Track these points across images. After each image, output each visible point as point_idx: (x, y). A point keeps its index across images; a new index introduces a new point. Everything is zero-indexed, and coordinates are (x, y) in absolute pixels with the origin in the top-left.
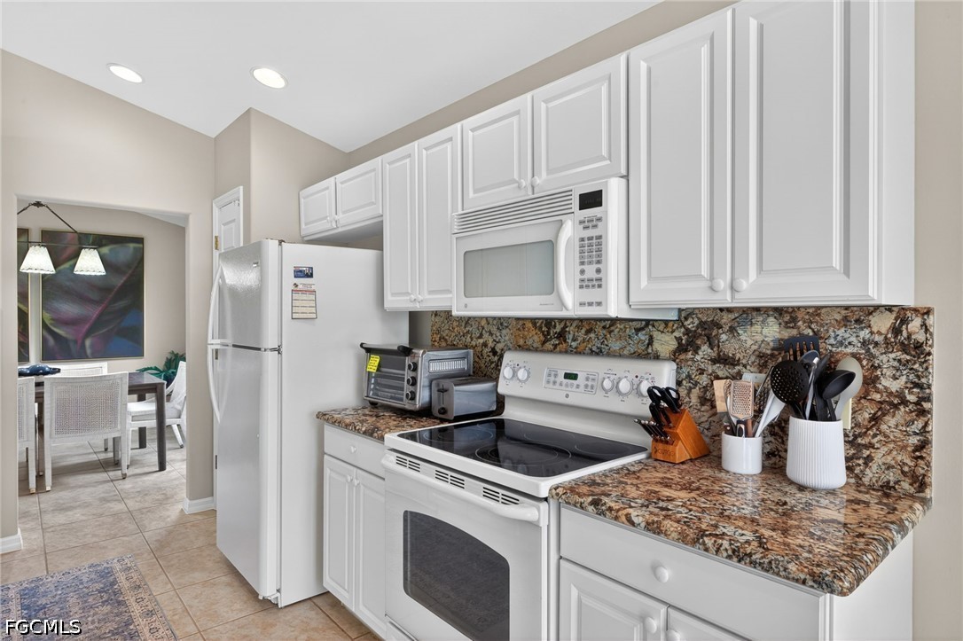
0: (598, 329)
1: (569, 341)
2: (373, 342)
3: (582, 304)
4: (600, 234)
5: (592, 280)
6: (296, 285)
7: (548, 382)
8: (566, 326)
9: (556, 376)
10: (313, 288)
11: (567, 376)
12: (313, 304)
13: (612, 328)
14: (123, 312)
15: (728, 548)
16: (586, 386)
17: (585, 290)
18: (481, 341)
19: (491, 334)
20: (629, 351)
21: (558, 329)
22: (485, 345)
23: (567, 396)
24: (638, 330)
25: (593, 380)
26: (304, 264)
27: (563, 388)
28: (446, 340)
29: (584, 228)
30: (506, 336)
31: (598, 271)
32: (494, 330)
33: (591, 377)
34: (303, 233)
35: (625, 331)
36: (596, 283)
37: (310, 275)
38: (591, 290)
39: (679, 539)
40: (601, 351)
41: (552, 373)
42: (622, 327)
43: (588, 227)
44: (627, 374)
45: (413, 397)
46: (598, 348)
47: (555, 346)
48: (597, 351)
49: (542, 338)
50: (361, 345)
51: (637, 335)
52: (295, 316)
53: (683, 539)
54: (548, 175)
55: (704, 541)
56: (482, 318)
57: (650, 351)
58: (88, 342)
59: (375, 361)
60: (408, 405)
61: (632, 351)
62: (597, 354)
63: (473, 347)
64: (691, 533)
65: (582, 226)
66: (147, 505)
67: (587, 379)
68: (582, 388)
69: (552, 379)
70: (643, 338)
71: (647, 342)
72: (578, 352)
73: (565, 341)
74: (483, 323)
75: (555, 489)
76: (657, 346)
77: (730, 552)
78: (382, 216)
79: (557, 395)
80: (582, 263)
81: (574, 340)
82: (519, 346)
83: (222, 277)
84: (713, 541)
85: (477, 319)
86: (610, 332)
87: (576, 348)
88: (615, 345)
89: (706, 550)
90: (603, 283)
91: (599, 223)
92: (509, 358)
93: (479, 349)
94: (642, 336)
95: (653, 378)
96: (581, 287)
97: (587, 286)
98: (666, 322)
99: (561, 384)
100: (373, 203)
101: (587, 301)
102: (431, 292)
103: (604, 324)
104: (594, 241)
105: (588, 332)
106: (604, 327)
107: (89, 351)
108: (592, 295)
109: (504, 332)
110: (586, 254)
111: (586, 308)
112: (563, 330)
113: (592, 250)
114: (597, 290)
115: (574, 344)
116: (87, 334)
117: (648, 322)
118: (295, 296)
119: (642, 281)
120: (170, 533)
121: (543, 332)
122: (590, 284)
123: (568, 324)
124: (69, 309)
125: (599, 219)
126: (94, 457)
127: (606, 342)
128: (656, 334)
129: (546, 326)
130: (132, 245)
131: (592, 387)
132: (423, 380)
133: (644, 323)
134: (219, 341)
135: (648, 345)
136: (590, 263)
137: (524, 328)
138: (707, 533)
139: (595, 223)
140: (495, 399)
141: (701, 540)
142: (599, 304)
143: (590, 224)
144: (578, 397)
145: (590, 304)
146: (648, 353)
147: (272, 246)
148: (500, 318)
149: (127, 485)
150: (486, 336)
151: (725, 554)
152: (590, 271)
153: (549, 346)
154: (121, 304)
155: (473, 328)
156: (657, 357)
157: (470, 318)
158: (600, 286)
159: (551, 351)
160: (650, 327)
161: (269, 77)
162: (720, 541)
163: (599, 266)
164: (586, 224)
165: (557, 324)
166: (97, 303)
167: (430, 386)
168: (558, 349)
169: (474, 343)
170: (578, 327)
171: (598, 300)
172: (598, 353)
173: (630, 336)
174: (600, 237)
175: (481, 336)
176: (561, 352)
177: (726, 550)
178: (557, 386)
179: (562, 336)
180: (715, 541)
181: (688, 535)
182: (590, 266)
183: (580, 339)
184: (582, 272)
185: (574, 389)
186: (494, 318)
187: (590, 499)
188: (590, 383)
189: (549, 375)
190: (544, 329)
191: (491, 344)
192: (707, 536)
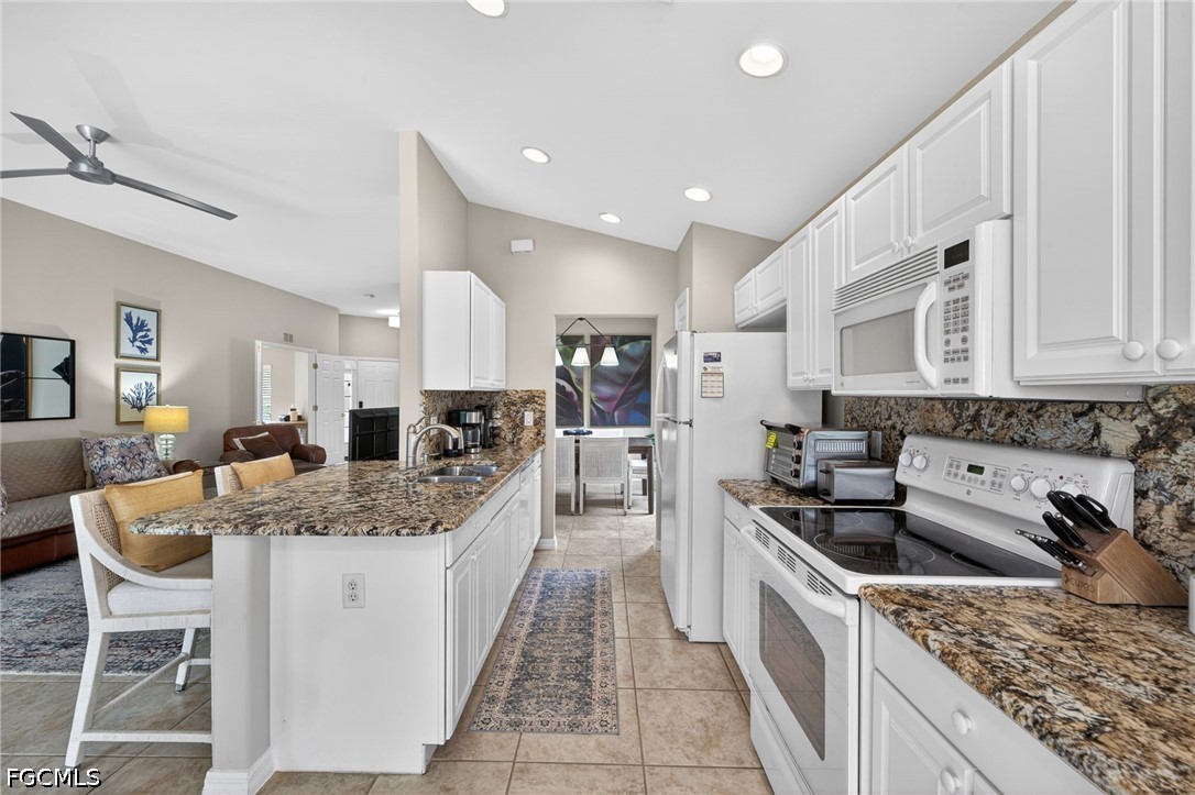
0: (1022, 412)
1: (985, 426)
2: (772, 421)
3: (947, 381)
4: (965, 295)
5: (958, 352)
6: (705, 369)
7: (949, 474)
8: (981, 409)
9: (958, 467)
10: (721, 370)
11: (972, 468)
12: (721, 384)
13: (1041, 412)
14: (637, 392)
15: (1029, 715)
16: (993, 483)
17: (949, 364)
18: (890, 423)
19: (899, 415)
20: (1065, 442)
21: (972, 411)
22: (893, 427)
23: (969, 493)
24: (1077, 416)
25: (1002, 476)
26: (712, 351)
27: (965, 482)
28: (857, 422)
29: (950, 289)
30: (914, 420)
31: (964, 340)
32: (902, 410)
33: (1000, 472)
34: (737, 322)
35: (1058, 417)
36: (962, 355)
37: (719, 360)
38: (956, 364)
39: (973, 683)
40: (1025, 442)
41: (954, 464)
42: (1054, 410)
43: (953, 288)
44: (1047, 473)
45: (797, 474)
46: (1021, 437)
47: (969, 431)
48: (1021, 440)
49: (954, 422)
50: (762, 422)
51: (1076, 421)
52: (704, 395)
53: (978, 683)
54: (924, 231)
55: (1000, 697)
56: (890, 398)
57: (1095, 444)
58: (616, 414)
59: (773, 437)
60: (795, 483)
61: (1069, 444)
62: (1020, 445)
63: (882, 429)
64: (989, 680)
65: (947, 288)
66: (633, 537)
67: (995, 474)
68: (988, 486)
69: (954, 470)
70: (1085, 426)
71: (1091, 431)
72: (995, 441)
73: (980, 426)
74: (892, 402)
75: (865, 588)
76: (1105, 437)
77: (1030, 722)
78: (785, 300)
79: (957, 490)
80: (947, 332)
81: (991, 425)
82: (928, 430)
83: (665, 363)
84: (1012, 700)
85: (887, 399)
86: (1038, 417)
87: (993, 435)
88: (1046, 435)
89: (1003, 708)
90: (970, 354)
91: (966, 282)
92: (910, 442)
93: (888, 432)
94: (1084, 423)
95: (1086, 482)
96: (946, 361)
97: (953, 360)
98: (1122, 406)
99: (963, 478)
100: (780, 288)
101: (952, 378)
102: (822, 371)
103: (1029, 406)
104: (960, 304)
105: (1009, 415)
106: (1030, 411)
107: (616, 420)
108: (958, 369)
109: (912, 413)
110: (952, 320)
111: (952, 385)
112: (978, 412)
113: (959, 315)
114: (963, 363)
115: (991, 431)
116: (615, 409)
117: (1092, 406)
118: (704, 378)
119: (1029, 350)
120: (639, 561)
121: (954, 415)
122: (956, 356)
123: (984, 405)
124: (606, 390)
125: (966, 277)
126: (613, 497)
127: (1032, 430)
128: (1105, 422)
129: (958, 407)
130: (644, 342)
131: (1000, 486)
132: (809, 458)
133: (1087, 405)
134: (662, 415)
135: (1093, 436)
136: (956, 331)
137: (933, 410)
138: (1012, 687)
139: (960, 282)
140: (893, 487)
141: (997, 694)
142: (965, 380)
143: (956, 284)
144: (982, 496)
145: (956, 381)
146: (1093, 448)
147: (685, 336)
148: (908, 398)
149: (625, 520)
150: (894, 417)
151: (1024, 723)
152: (956, 343)
153: (960, 432)
154: (636, 386)
155: (882, 409)
156: (1106, 454)
157: (879, 398)
158: (966, 359)
159: (964, 439)
160: (1097, 411)
161: (698, 194)
162: (1022, 703)
163: (965, 334)
164: (952, 285)
165: (971, 405)
166: (621, 385)
167: (816, 466)
168: (971, 436)
169: (882, 425)
170: (995, 409)
171: (965, 377)
172: (1021, 443)
173: (1065, 424)
174: (966, 299)
175: (889, 418)
176: (974, 440)
177: (1026, 717)
178: (958, 480)
179: (976, 419)
180: (1015, 701)
181: (984, 682)
182: (956, 335)
183: (999, 424)
184: (947, 342)
185: (978, 485)
186: (903, 398)
187: (894, 607)
188: (998, 480)
189: (951, 466)
190: (956, 411)
191: (899, 427)
192: (1008, 691)
